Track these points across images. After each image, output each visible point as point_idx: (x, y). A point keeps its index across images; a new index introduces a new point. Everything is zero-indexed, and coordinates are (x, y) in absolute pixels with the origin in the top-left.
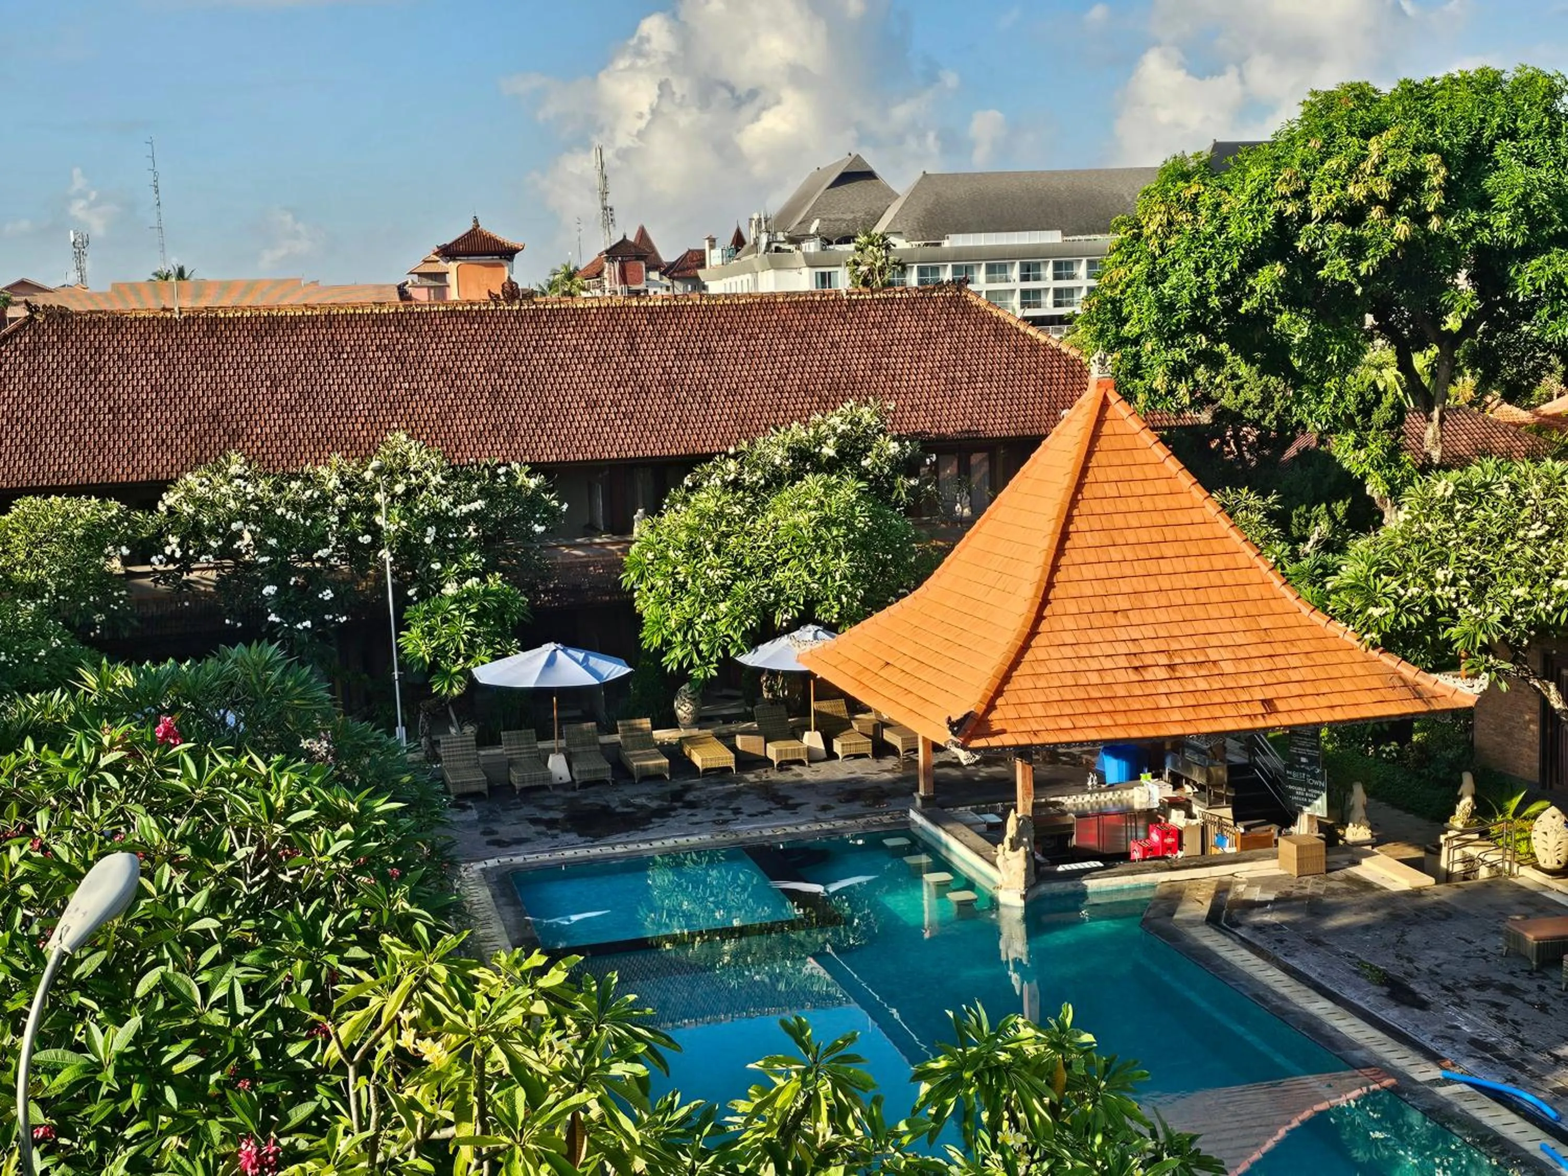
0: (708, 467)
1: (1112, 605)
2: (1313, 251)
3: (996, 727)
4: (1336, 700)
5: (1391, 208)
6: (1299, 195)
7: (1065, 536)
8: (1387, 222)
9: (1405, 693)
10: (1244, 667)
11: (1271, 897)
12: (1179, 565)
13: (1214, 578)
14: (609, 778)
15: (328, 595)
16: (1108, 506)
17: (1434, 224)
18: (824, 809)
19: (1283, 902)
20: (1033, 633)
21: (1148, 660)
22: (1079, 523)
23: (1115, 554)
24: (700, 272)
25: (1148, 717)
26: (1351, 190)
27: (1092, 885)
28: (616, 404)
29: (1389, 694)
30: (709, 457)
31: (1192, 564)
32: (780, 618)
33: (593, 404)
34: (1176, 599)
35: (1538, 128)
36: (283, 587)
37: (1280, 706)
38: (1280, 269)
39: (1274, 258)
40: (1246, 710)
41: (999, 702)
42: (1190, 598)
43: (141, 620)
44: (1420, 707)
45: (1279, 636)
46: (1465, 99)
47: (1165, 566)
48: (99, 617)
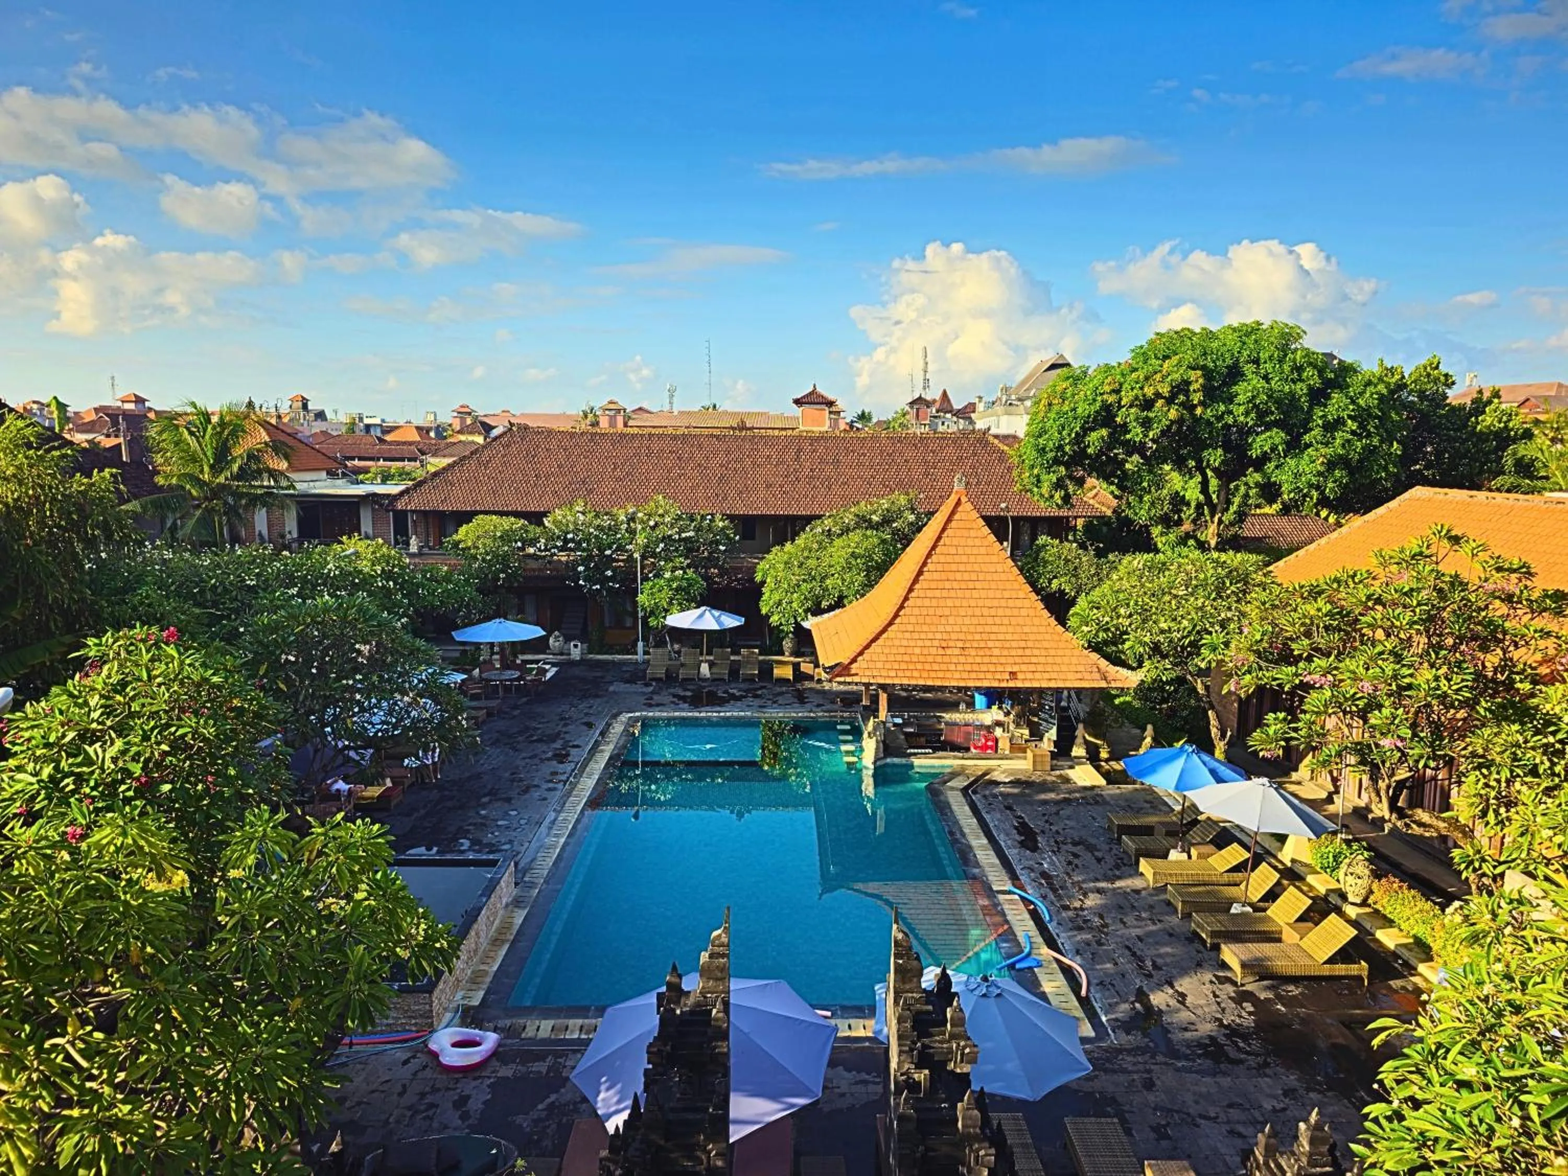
0: (818, 522)
1: (939, 612)
2: (1125, 423)
3: (853, 672)
4: (1054, 676)
5: (1170, 401)
6: (1117, 392)
7: (920, 573)
8: (1165, 409)
9: (1097, 676)
10: (1005, 653)
11: (1007, 780)
12: (983, 594)
13: (1003, 603)
14: (726, 677)
15: (609, 573)
16: (949, 558)
17: (1199, 411)
18: (818, 706)
19: (1016, 783)
20: (891, 623)
21: (951, 644)
22: (930, 566)
23: (947, 585)
24: (973, 415)
25: (941, 675)
26: (1146, 389)
27: (917, 762)
28: (781, 486)
29: (1087, 676)
30: (819, 517)
31: (991, 594)
32: (824, 604)
33: (769, 486)
34: (978, 612)
35: (1271, 357)
36: (587, 568)
37: (1020, 676)
38: (1104, 432)
39: (1103, 425)
40: (998, 676)
41: (860, 658)
42: (986, 612)
43: (524, 578)
44: (1103, 684)
45: (1032, 637)
46: (1231, 340)
47: (975, 594)
48: (502, 576)
